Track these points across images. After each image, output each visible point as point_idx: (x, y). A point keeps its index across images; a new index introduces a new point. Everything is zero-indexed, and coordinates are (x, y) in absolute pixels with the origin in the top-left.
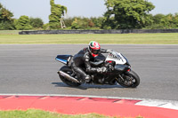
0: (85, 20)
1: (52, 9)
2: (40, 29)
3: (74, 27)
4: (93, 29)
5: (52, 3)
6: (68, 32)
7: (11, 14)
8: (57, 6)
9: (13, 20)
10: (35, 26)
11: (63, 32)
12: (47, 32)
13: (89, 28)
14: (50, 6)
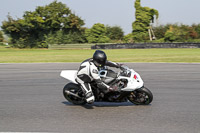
0: (184, 28)
1: (137, 14)
2: (120, 41)
3: (168, 39)
4: (196, 41)
5: (137, 6)
6: (160, 46)
7: (81, 22)
8: (144, 10)
9: (83, 30)
10: (113, 38)
11: (152, 46)
12: (130, 46)
13: (190, 40)
14: (135, 10)
